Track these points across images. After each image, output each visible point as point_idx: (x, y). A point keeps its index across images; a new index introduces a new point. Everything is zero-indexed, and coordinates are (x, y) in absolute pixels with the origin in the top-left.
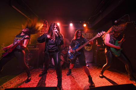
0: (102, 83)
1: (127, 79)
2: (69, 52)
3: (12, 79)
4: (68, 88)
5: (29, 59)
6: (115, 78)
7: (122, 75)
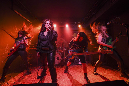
0: (96, 79)
3: (16, 76)
7: (115, 72)
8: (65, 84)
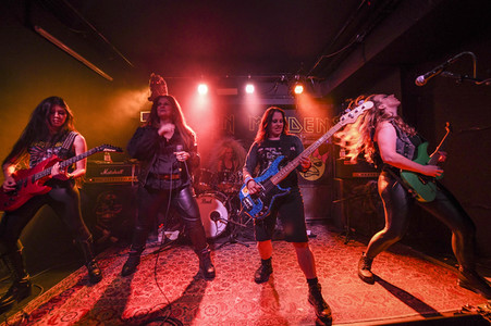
0: (363, 299)
1: (452, 283)
2: (245, 192)
3: (57, 286)
4: (246, 317)
5: (107, 216)
6: (407, 277)
7: (432, 269)
8: (242, 318)
